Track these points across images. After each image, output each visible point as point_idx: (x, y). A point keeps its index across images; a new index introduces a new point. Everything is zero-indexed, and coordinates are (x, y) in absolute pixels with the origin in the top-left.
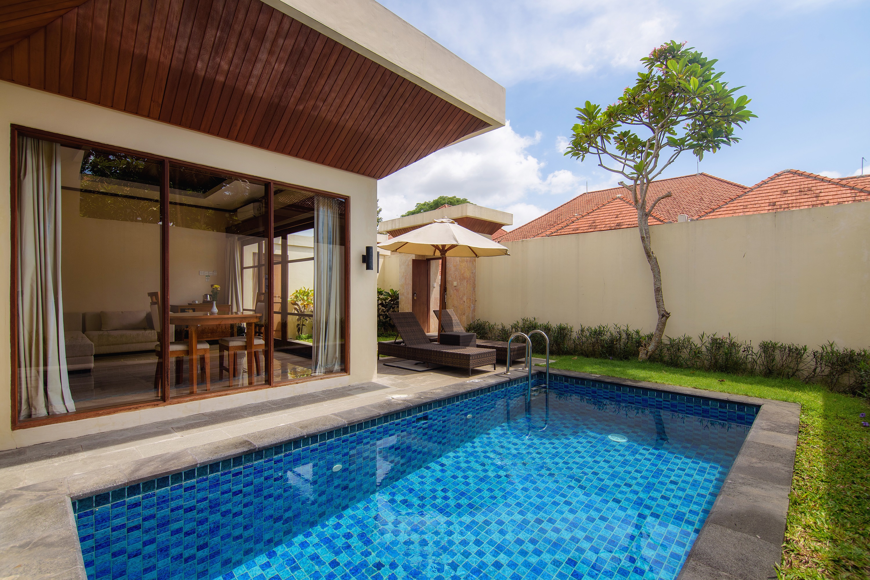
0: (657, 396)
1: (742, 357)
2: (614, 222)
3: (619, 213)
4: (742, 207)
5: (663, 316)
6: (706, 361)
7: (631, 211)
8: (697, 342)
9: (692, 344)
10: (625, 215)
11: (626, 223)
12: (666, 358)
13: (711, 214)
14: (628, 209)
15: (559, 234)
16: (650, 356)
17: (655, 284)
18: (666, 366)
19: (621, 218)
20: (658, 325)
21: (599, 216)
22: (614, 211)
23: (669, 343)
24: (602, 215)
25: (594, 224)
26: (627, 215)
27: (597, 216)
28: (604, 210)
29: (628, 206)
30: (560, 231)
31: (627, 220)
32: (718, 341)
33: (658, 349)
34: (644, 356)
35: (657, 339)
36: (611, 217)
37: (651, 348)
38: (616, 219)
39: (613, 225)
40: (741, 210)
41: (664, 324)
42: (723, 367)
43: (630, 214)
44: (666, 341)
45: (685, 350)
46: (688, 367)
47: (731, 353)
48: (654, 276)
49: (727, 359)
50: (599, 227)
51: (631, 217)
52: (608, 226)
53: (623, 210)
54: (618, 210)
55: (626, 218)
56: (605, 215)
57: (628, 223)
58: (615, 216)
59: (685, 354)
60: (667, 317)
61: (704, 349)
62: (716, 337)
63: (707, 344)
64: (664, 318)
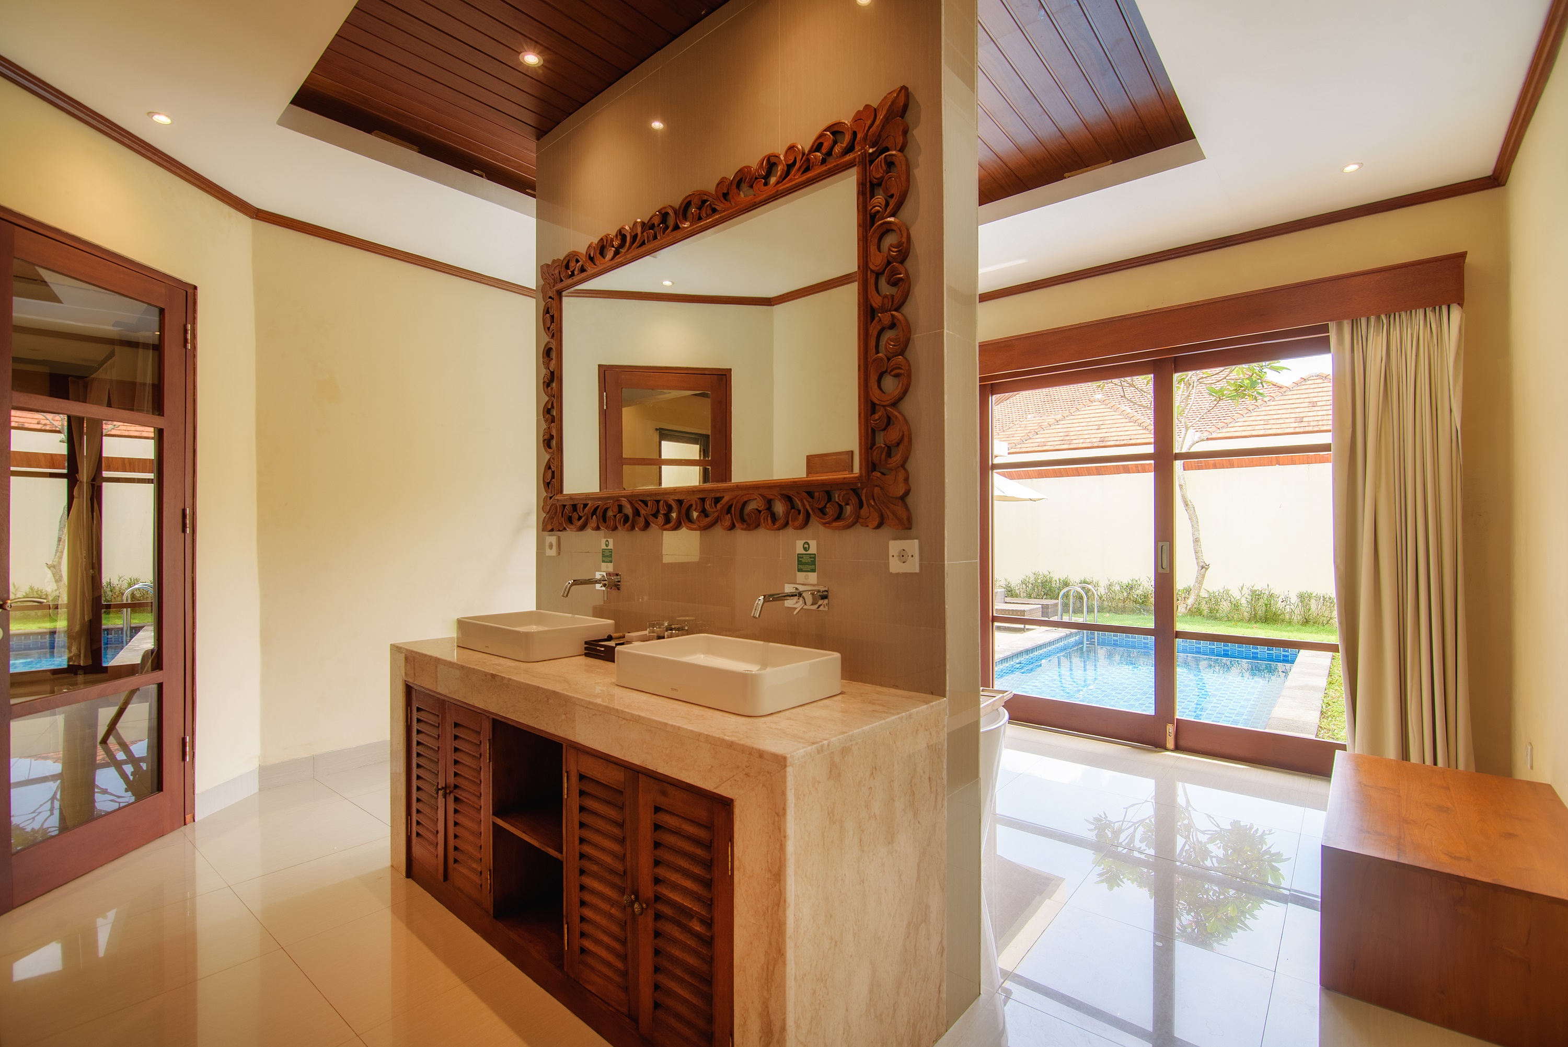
1: (1281, 608)
2: (1096, 436)
3: (1101, 423)
4: (1262, 422)
5: (1202, 567)
6: (1245, 614)
7: (1118, 421)
8: (1236, 594)
9: (1231, 597)
10: (1109, 426)
11: (1112, 438)
12: (1205, 612)
13: (1224, 430)
14: (1113, 417)
15: (1018, 450)
16: (1189, 610)
17: (1193, 534)
18: (1207, 620)
19: (1105, 430)
20: (1197, 577)
21: (1073, 425)
22: (1093, 419)
23: (1206, 595)
24: (1077, 425)
25: (1068, 438)
26: (1113, 425)
27: (1070, 426)
28: (1080, 417)
29: (1113, 413)
30: (1019, 446)
31: (1113, 434)
32: (1257, 592)
33: (1197, 603)
34: (1183, 610)
35: (1197, 592)
36: (1090, 428)
37: (1190, 601)
38: (1099, 431)
39: (1094, 440)
40: (1262, 427)
41: (1203, 576)
42: (1263, 618)
43: (1117, 425)
44: (1204, 594)
45: (1224, 603)
46: (1229, 620)
47: (1270, 604)
48: (1192, 526)
49: (1266, 611)
50: (1075, 442)
51: (1118, 429)
52: (1088, 441)
53: (1106, 418)
54: (1100, 419)
55: (1111, 430)
56: (1082, 424)
57: (1116, 438)
58: (1096, 427)
59: (1225, 606)
60: (1207, 569)
61: (1243, 601)
62: (1255, 588)
63: (1246, 596)
64: (1204, 569)
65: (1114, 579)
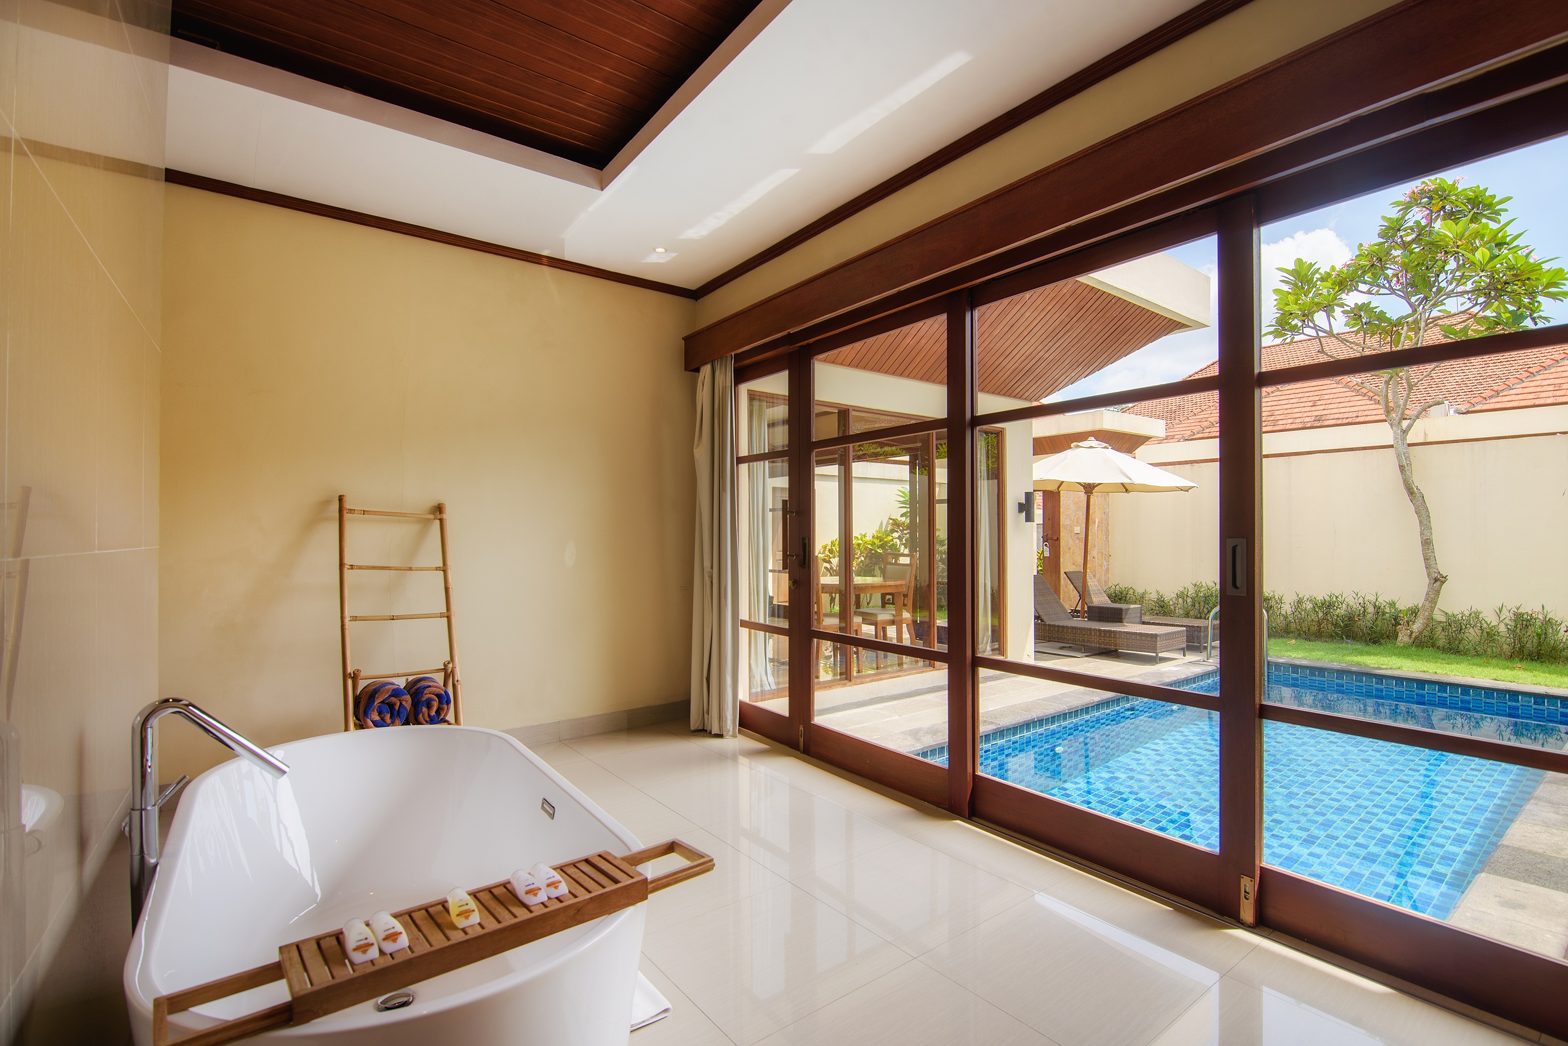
0: (1439, 691)
1: (1564, 640)
2: (1310, 414)
3: (1317, 398)
4: (1551, 388)
5: (1436, 580)
6: (1505, 647)
7: (1341, 395)
8: (1490, 618)
9: (1483, 622)
10: (1329, 402)
11: (1332, 417)
12: (1442, 642)
13: (1493, 400)
14: (1334, 391)
15: (1206, 435)
16: (1416, 638)
17: (1422, 534)
18: (1443, 653)
19: (1322, 407)
20: (1427, 594)
21: (1280, 403)
22: (1307, 394)
23: (1443, 619)
24: (1286, 402)
25: (1272, 418)
26: (1334, 401)
27: (1275, 403)
28: (1289, 392)
29: (1335, 386)
30: (1208, 430)
31: (1333, 411)
32: (1525, 616)
33: (1428, 629)
34: (1406, 639)
35: (1427, 614)
36: (1302, 405)
37: (1416, 627)
38: (1314, 408)
39: (1307, 419)
40: (1550, 394)
41: (1438, 592)
42: (1534, 654)
43: (1338, 400)
44: (1439, 616)
45: (1471, 630)
46: (1478, 655)
47: (1545, 634)
48: (1421, 522)
49: (1539, 644)
50: (1281, 422)
51: (1341, 405)
52: (1298, 420)
53: (1324, 392)
54: (1316, 393)
55: (1331, 406)
56: (1292, 401)
57: (1336, 416)
58: (1311, 404)
59: (1472, 634)
60: (1443, 582)
61: (1502, 628)
62: (1521, 610)
63: (1507, 621)
64: (1438, 583)
65: (1306, 594)
